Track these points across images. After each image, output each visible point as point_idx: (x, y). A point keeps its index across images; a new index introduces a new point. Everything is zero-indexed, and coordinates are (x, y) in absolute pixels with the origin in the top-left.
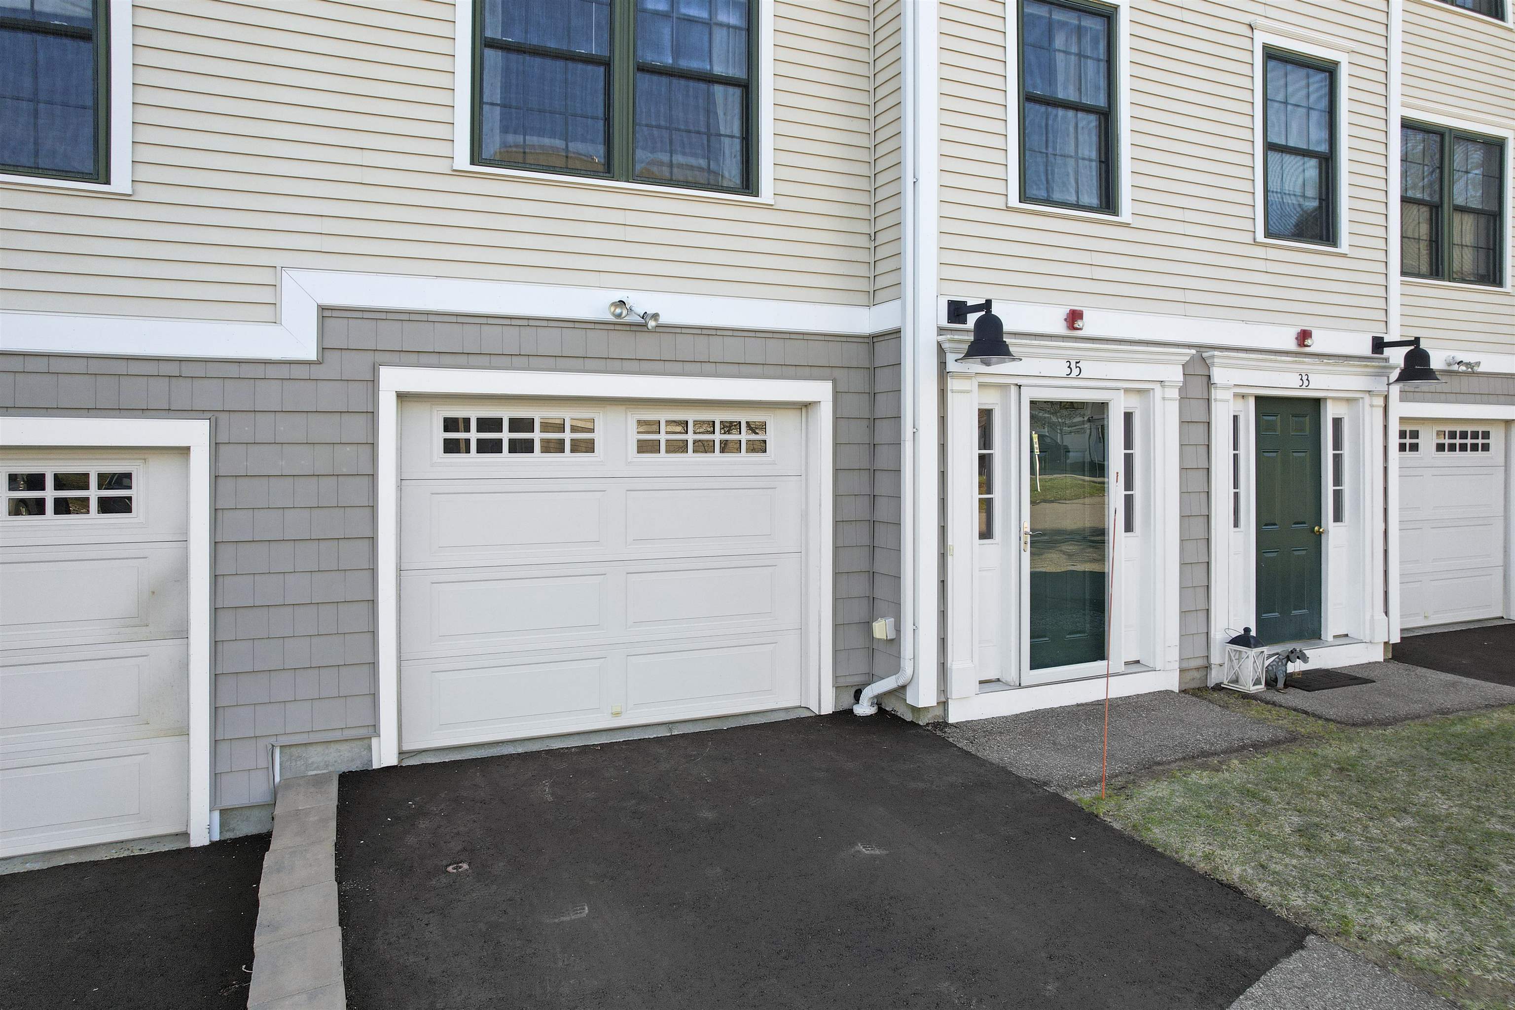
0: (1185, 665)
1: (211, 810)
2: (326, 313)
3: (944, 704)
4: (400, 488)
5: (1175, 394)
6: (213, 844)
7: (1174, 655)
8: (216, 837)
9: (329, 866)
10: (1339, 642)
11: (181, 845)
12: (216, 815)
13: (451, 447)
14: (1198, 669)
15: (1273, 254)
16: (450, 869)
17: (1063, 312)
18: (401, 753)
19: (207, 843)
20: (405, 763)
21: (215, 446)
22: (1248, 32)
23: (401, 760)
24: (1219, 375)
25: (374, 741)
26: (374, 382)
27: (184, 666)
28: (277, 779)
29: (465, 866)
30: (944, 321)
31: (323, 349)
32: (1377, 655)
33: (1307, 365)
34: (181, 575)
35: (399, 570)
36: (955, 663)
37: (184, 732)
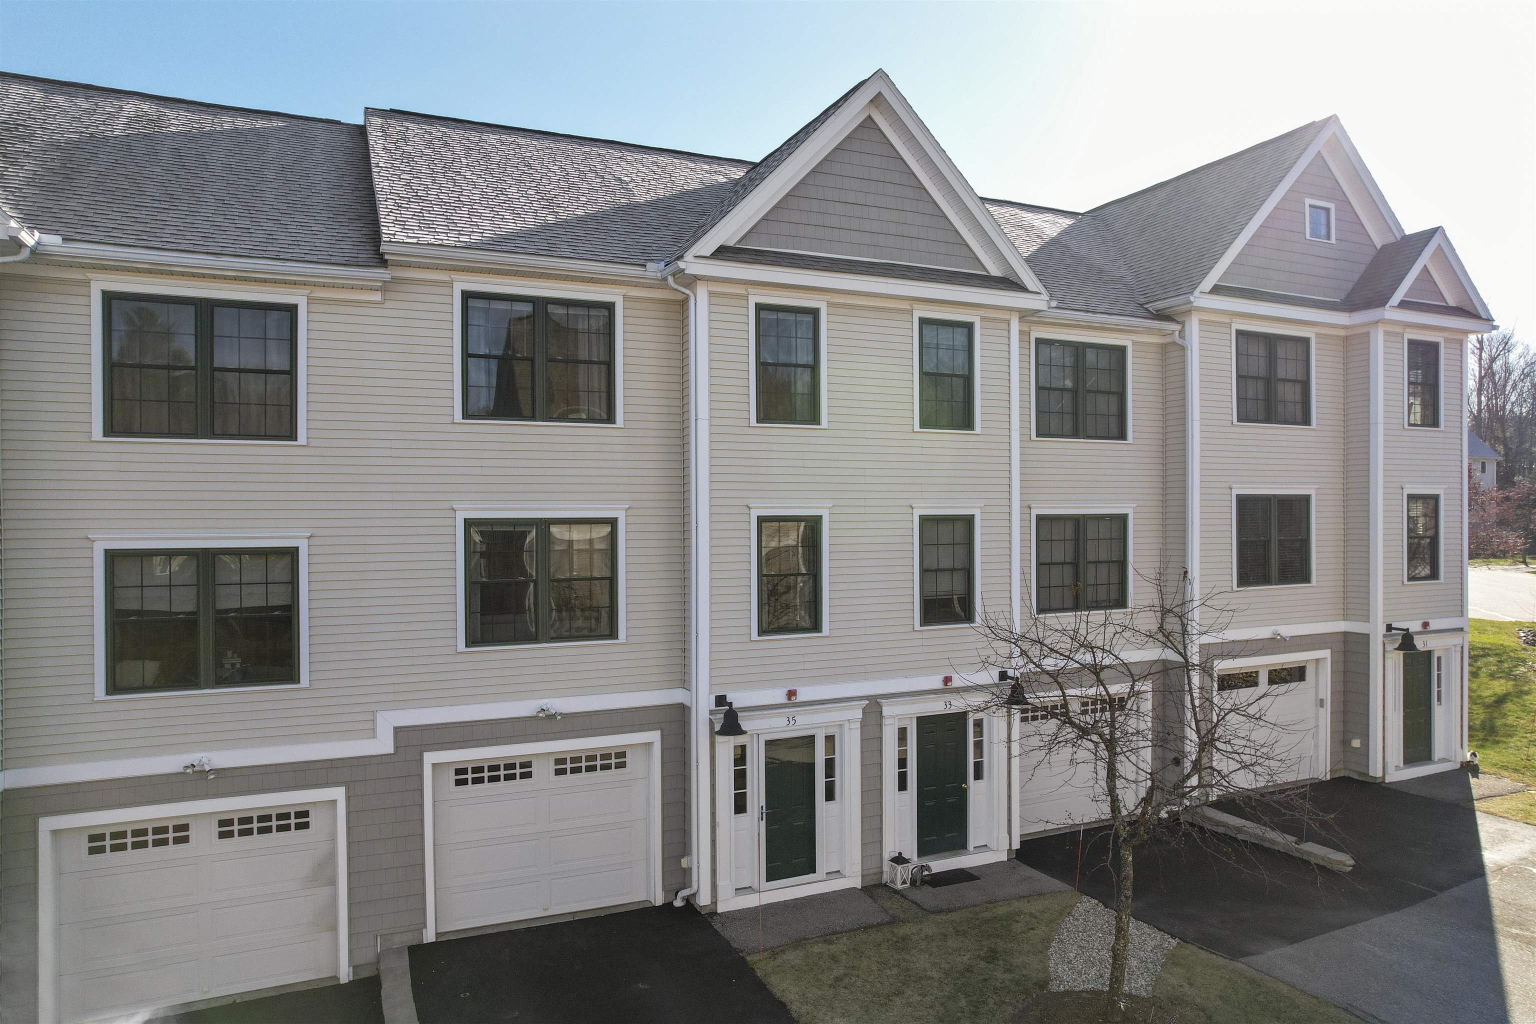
0: (866, 872)
1: (349, 966)
2: (397, 730)
3: (714, 902)
4: (434, 806)
5: (858, 725)
6: (350, 982)
7: (858, 868)
8: (351, 979)
9: (410, 995)
10: (977, 850)
11: (336, 983)
12: (351, 968)
13: (459, 783)
14: (875, 874)
15: (926, 635)
16: (462, 995)
17: (785, 691)
18: (437, 934)
19: (347, 982)
20: (439, 940)
21: (348, 798)
22: (910, 510)
23: (437, 938)
24: (887, 711)
25: (424, 930)
26: (421, 760)
27: (334, 898)
28: (379, 951)
29: (468, 994)
30: (713, 707)
31: (396, 747)
32: (1004, 857)
33: (948, 697)
34: (332, 855)
35: (435, 845)
36: (720, 883)
37: (334, 928)
